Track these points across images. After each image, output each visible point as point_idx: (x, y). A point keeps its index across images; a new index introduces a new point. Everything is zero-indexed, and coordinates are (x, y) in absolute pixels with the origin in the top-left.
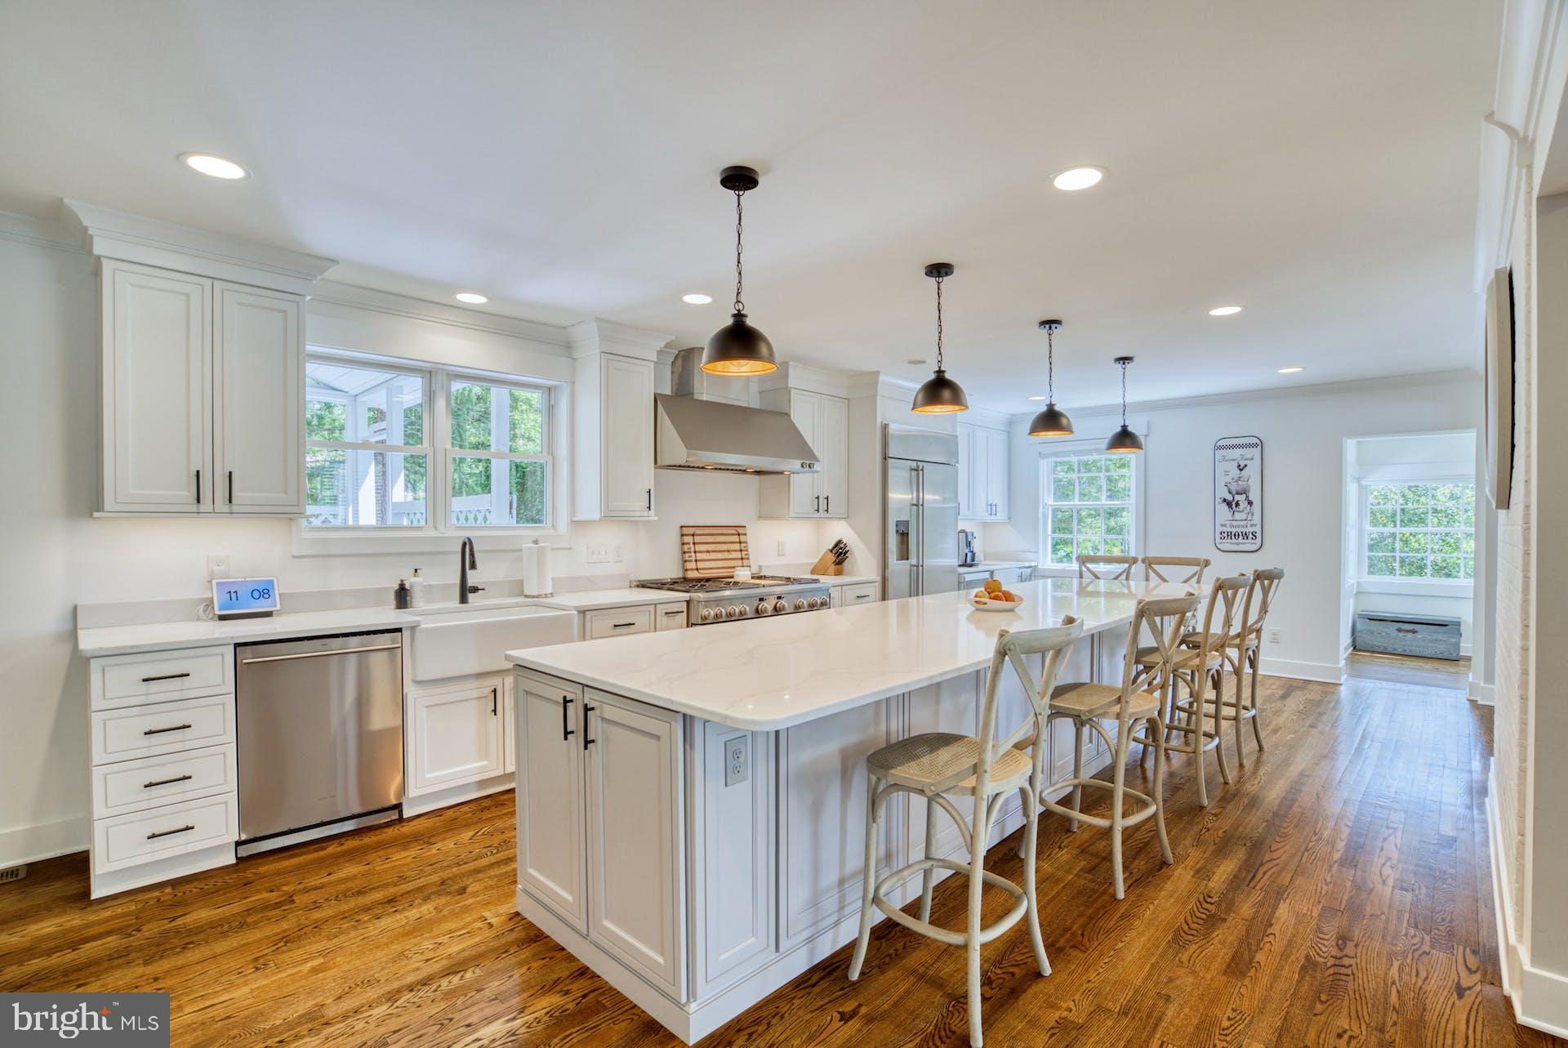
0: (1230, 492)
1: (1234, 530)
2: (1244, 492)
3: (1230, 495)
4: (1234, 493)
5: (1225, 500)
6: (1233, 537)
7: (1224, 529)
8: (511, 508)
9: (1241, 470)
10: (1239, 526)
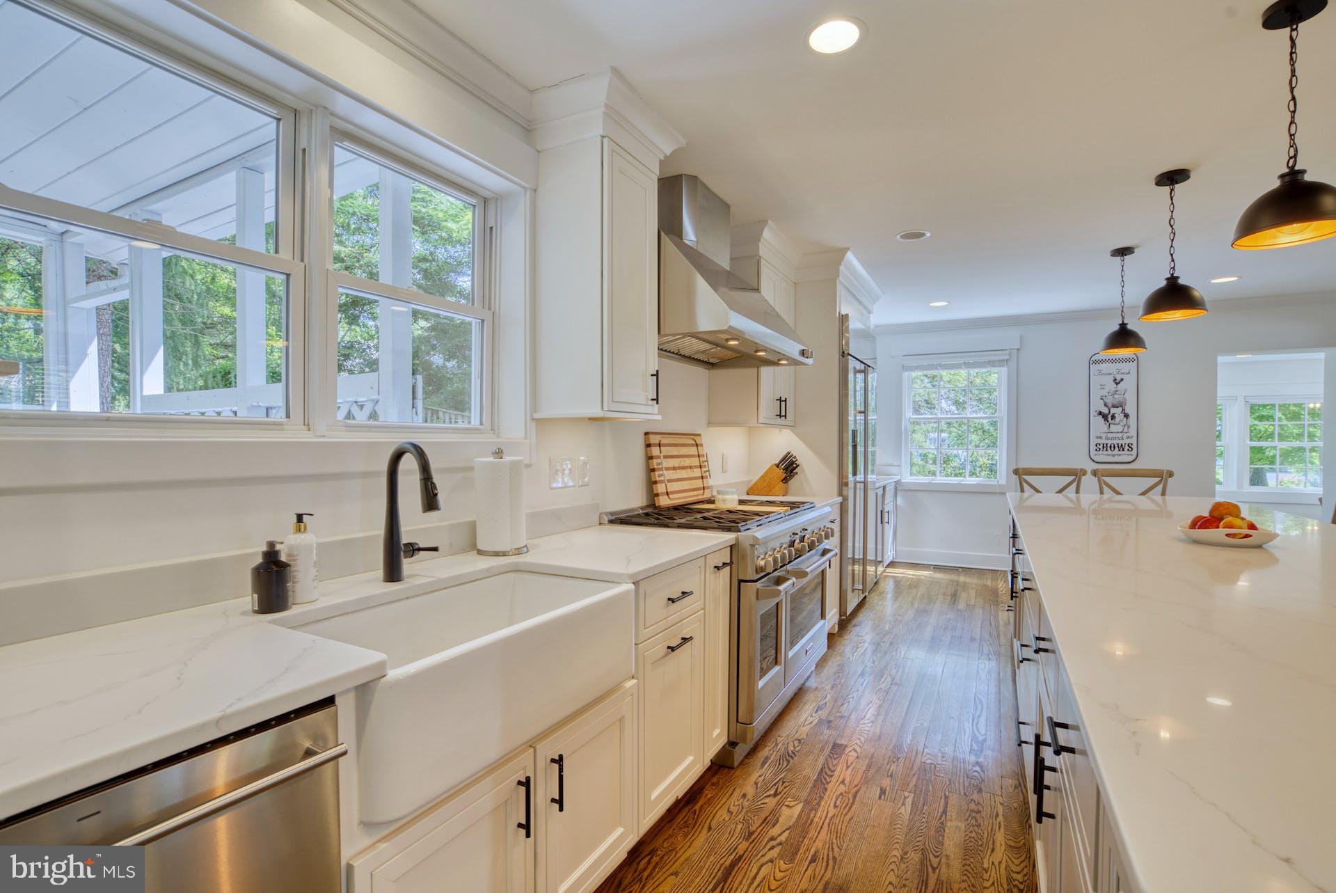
0: (1106, 405)
1: (1110, 442)
2: (1120, 405)
3: (1106, 408)
4: (1110, 405)
5: (1100, 413)
6: (1109, 448)
7: (1099, 441)
8: (414, 398)
9: (1117, 384)
10: (1115, 438)
